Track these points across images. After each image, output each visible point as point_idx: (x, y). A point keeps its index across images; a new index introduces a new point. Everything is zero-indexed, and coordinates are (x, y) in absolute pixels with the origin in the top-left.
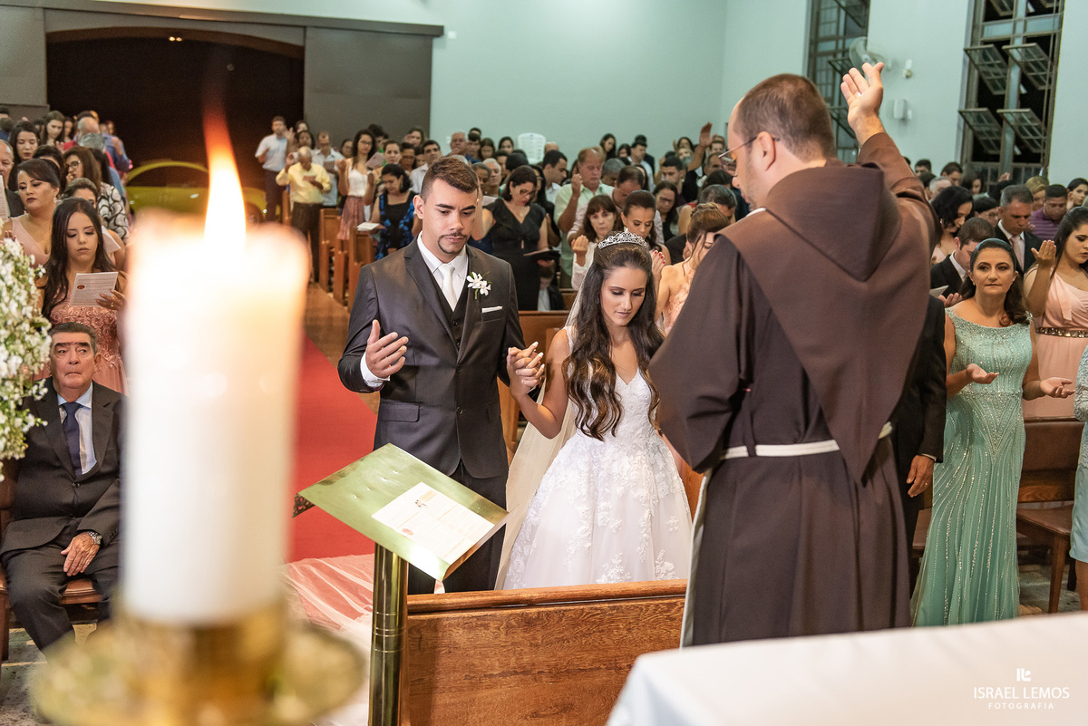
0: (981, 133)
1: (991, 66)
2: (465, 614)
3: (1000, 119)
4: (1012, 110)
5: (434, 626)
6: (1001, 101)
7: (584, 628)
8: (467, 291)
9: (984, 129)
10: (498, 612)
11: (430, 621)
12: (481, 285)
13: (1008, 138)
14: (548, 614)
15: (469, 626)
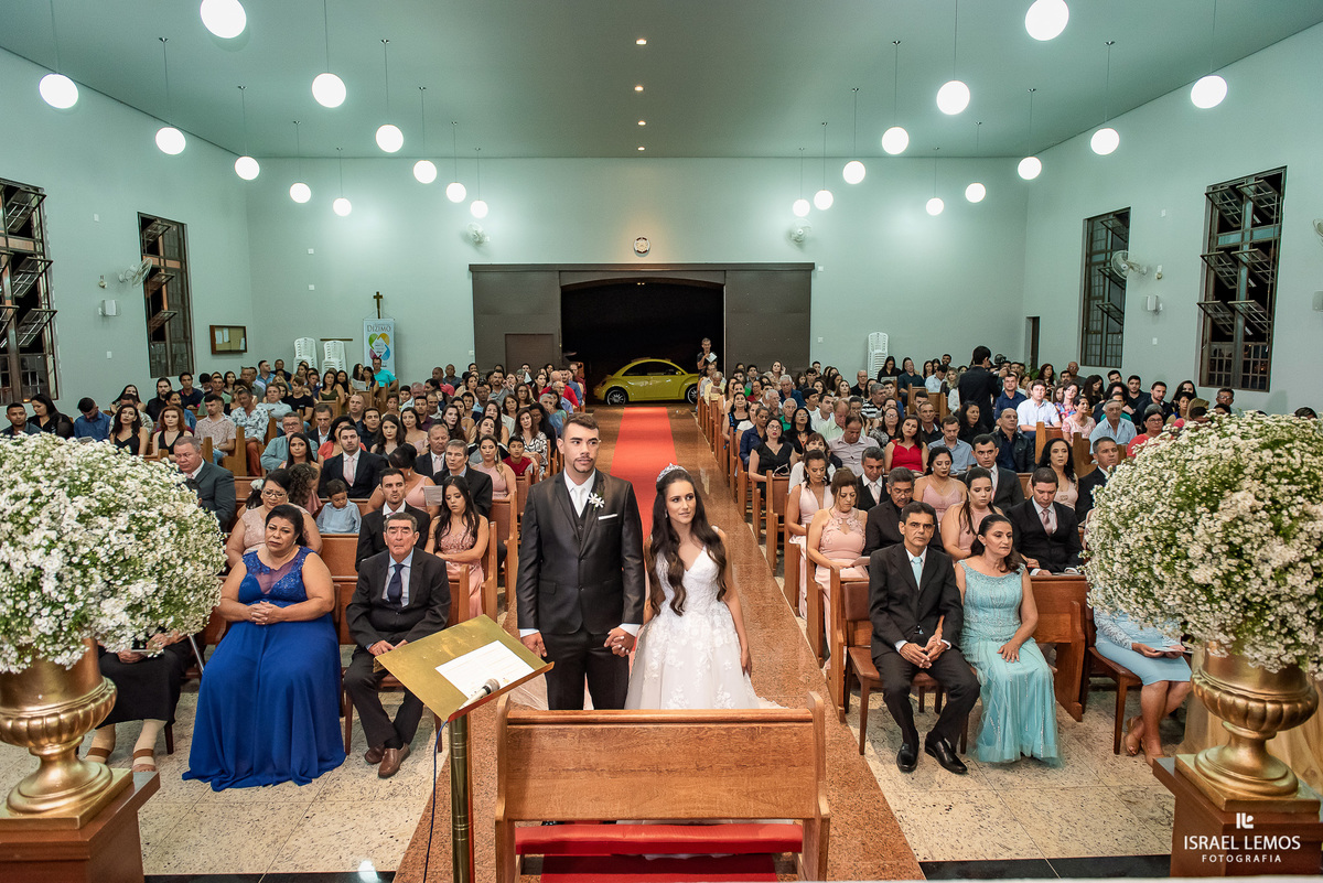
0: (1218, 319)
1: (1225, 267)
2: (551, 727)
3: (1233, 309)
4: (1242, 302)
5: (529, 734)
6: (1233, 295)
7: (635, 741)
8: (588, 505)
9: (1220, 316)
10: (574, 726)
11: (527, 730)
12: (597, 501)
13: (1240, 322)
14: (609, 730)
15: (552, 735)
